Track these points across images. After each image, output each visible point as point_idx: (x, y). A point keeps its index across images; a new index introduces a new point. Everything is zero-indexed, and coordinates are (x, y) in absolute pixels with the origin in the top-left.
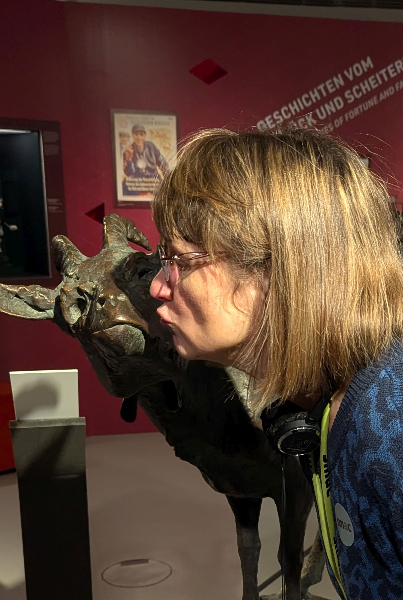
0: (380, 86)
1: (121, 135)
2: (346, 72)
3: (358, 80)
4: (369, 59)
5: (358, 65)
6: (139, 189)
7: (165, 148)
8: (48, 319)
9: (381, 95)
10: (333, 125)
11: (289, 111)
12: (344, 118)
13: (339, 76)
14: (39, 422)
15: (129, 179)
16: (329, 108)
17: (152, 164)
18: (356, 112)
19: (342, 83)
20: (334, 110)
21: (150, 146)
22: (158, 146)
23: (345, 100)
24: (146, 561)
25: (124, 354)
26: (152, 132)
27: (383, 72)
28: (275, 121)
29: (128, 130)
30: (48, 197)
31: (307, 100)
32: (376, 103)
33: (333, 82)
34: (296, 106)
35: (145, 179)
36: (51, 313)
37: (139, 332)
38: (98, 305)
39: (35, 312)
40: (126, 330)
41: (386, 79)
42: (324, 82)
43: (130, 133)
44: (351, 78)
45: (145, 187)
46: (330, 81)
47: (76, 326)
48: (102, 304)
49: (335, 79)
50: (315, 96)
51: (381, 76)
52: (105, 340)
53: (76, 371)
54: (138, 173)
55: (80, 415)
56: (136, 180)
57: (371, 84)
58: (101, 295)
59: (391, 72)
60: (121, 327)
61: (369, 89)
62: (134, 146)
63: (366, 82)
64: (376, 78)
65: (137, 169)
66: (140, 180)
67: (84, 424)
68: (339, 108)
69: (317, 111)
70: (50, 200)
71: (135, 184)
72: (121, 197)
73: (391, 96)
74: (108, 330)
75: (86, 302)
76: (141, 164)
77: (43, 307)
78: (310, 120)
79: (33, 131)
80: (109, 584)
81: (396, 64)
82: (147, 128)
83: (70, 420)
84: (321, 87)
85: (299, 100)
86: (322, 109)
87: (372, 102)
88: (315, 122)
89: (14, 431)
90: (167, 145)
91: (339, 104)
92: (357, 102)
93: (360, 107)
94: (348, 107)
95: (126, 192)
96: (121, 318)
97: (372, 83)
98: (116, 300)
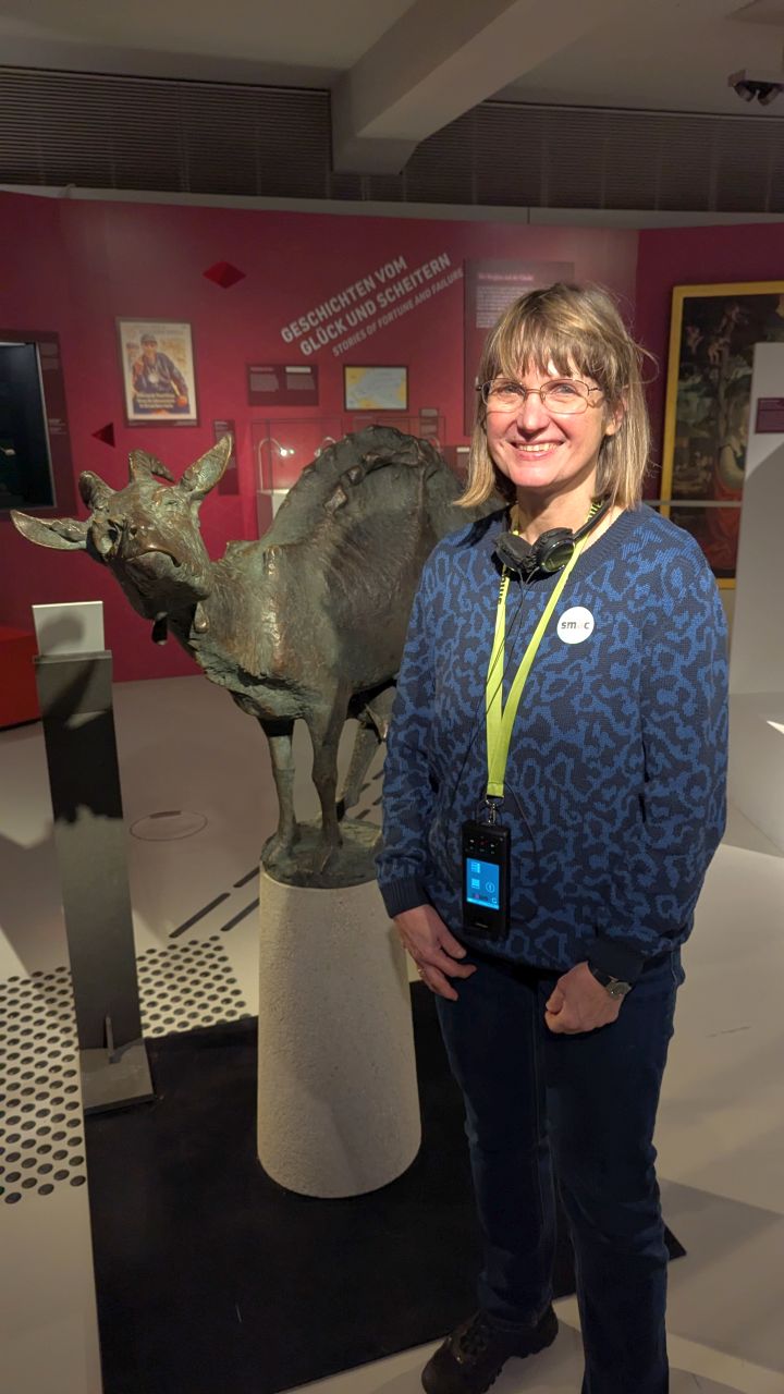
0: (415, 289)
1: (129, 346)
2: (377, 274)
3: (391, 282)
4: (401, 259)
5: (390, 266)
6: (152, 406)
7: (179, 360)
8: (81, 549)
9: (417, 298)
10: (365, 331)
11: (316, 316)
12: (377, 325)
13: (370, 278)
14: (63, 657)
15: (141, 395)
16: (361, 313)
17: (166, 378)
18: (390, 317)
19: (373, 286)
20: (366, 315)
21: (161, 358)
22: (171, 358)
23: (377, 304)
24: (178, 813)
25: (156, 578)
26: (164, 343)
27: (417, 273)
28: (301, 328)
29: (137, 341)
30: (48, 417)
31: (336, 305)
32: (412, 307)
33: (363, 285)
34: (324, 313)
35: (158, 395)
36: (83, 544)
37: (168, 557)
38: (131, 535)
39: (69, 543)
40: (157, 556)
41: (421, 280)
42: (354, 284)
43: (139, 343)
44: (383, 280)
45: (159, 404)
46: (360, 284)
47: (109, 555)
48: (134, 534)
49: (365, 282)
50: (344, 300)
51: (416, 278)
52: (137, 567)
53: (101, 602)
54: (150, 389)
55: (106, 648)
56: (148, 396)
57: (404, 286)
58: (133, 526)
59: (426, 273)
60: (153, 554)
61: (403, 292)
62: (144, 358)
63: (400, 285)
64: (410, 281)
65: (149, 384)
66: (153, 396)
67: (110, 657)
68: (371, 313)
69: (348, 317)
70: (52, 421)
71: (148, 400)
72: (132, 415)
73: (427, 299)
74: (141, 557)
75: (116, 533)
76: (153, 379)
77: (76, 539)
78: (340, 326)
79: (27, 344)
80: (139, 838)
81: (431, 264)
82: (158, 338)
83: (96, 654)
84: (351, 290)
85: (327, 306)
86: (353, 314)
87: (408, 306)
88: (345, 329)
89: (38, 666)
90: (181, 357)
91: (371, 309)
92: (391, 306)
93: (394, 311)
94: (381, 312)
95: (137, 409)
96: (152, 546)
97: (406, 285)
98: (146, 530)
